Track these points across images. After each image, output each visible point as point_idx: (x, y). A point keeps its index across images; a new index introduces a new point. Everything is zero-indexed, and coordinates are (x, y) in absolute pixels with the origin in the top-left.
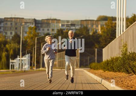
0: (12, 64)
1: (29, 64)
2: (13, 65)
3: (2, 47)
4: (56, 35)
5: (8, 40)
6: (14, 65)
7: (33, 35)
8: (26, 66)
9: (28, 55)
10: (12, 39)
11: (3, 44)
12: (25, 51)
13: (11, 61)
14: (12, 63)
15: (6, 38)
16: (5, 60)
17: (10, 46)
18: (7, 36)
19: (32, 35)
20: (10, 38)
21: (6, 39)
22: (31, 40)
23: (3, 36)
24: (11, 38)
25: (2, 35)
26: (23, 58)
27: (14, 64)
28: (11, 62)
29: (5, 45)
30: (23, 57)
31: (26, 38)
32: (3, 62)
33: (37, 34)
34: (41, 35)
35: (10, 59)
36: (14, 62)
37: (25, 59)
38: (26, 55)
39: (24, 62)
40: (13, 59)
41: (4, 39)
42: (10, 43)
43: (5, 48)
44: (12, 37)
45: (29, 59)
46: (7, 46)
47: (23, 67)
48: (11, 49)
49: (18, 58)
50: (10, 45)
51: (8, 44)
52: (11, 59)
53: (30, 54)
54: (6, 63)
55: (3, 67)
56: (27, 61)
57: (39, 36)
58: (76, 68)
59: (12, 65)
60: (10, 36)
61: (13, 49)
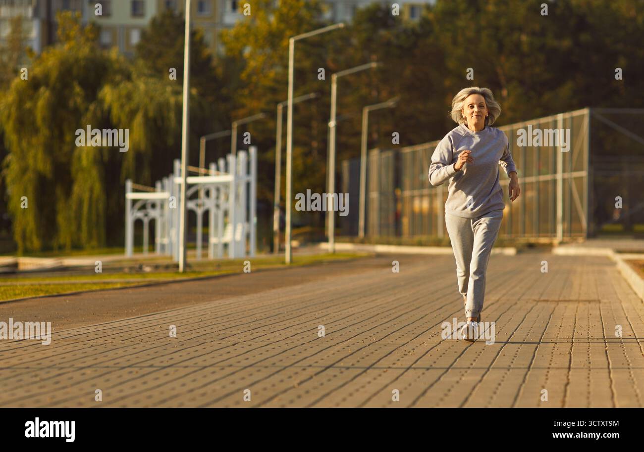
0: (140, 215)
1: (248, 219)
2: (146, 221)
3: (71, 104)
4: (431, 16)
5: (114, 54)
6: (152, 223)
7: (282, 18)
8: (230, 228)
9: (242, 155)
10: (139, 47)
11: (82, 84)
12: (230, 128)
13: (130, 196)
14: (144, 206)
15: (106, 38)
16: (91, 190)
17: (129, 97)
18: (112, 29)
19: (273, 19)
20: (128, 37)
21: (106, 47)
22: (268, 50)
23: (82, 29)
24: (135, 38)
25: (75, 21)
26: (214, 178)
27: (153, 213)
28: (134, 202)
29: (92, 91)
30: (213, 167)
31: (237, 38)
32: (80, 204)
33: (304, 13)
34: (333, 21)
35: (129, 184)
36: (153, 206)
37: (226, 185)
38: (231, 158)
39: (218, 206)
40: (150, 184)
41: (85, 51)
42: (128, 77)
43: (92, 107)
44: (144, 35)
45: (248, 185)
46: (107, 93)
47: (213, 240)
48: (132, 114)
49: (179, 180)
50: (125, 87)
51: (115, 85)
52: (136, 181)
53: (253, 151)
54: (101, 206)
55: (84, 235)
56: (237, 196)
57: (322, 26)
58: (562, 243)
59: (138, 223)
60: (128, 29)
61: (146, 116)
